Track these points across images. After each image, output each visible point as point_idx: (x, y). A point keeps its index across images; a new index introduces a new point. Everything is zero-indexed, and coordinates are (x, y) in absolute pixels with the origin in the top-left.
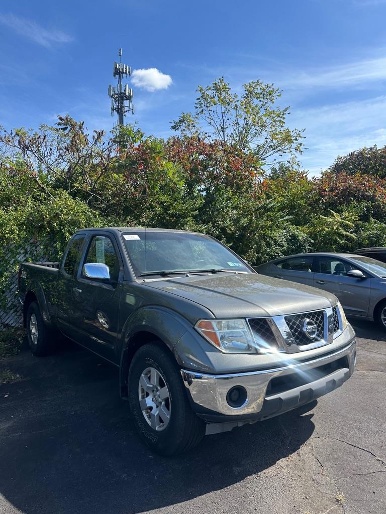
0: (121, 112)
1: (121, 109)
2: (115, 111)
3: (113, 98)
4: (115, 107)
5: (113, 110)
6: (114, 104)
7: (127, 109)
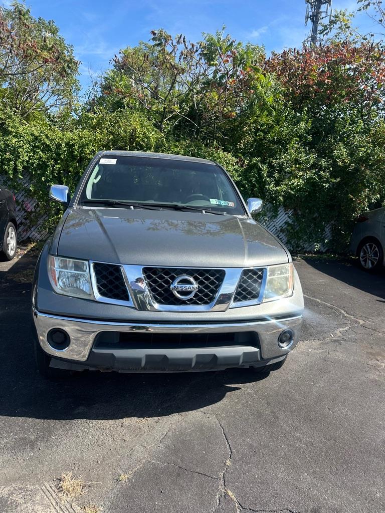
0: (316, 19)
1: (316, 16)
2: (309, 19)
3: (310, 3)
4: (310, 14)
5: (307, 18)
6: (310, 10)
7: (323, 15)
